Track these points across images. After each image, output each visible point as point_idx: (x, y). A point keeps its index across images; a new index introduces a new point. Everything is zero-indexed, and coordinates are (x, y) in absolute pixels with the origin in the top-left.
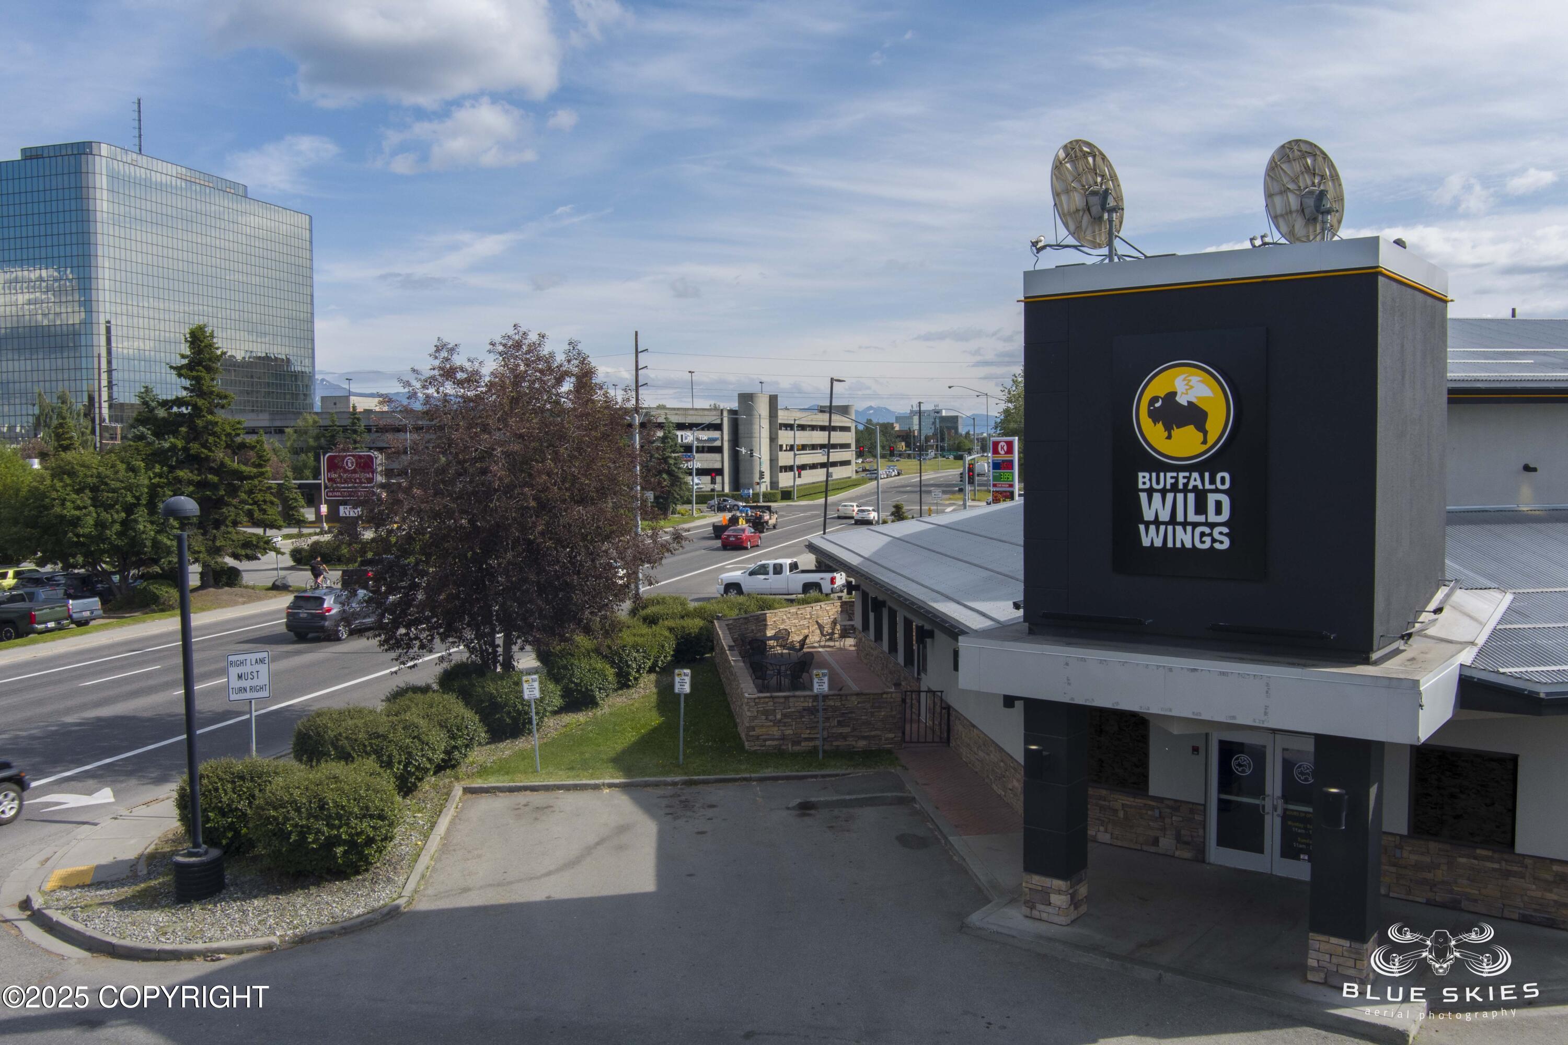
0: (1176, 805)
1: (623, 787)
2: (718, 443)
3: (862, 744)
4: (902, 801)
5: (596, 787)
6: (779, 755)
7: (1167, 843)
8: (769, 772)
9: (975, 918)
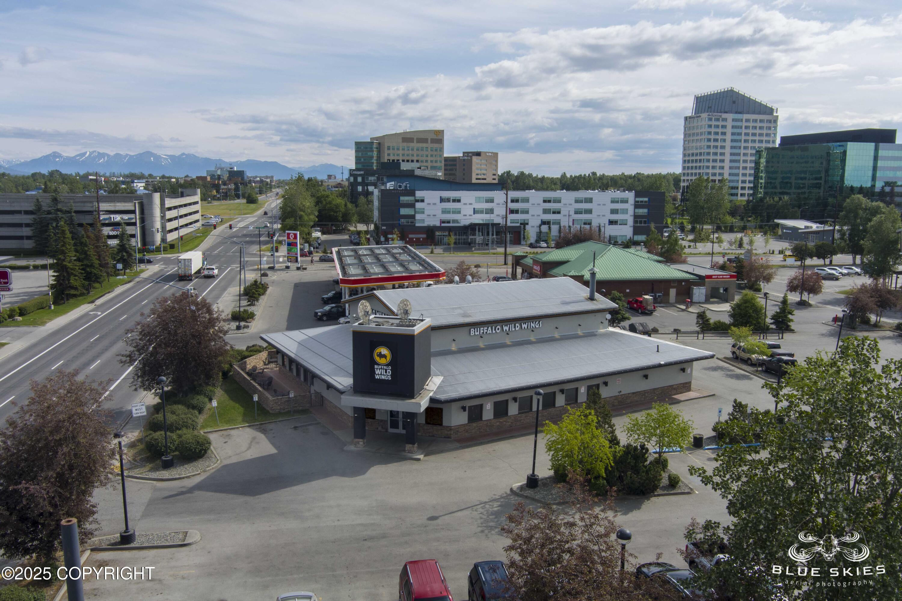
0: (382, 421)
1: (249, 426)
2: (134, 221)
3: (301, 408)
4: (318, 424)
5: (238, 428)
6: (279, 414)
7: (380, 429)
8: (280, 419)
9: (345, 448)
